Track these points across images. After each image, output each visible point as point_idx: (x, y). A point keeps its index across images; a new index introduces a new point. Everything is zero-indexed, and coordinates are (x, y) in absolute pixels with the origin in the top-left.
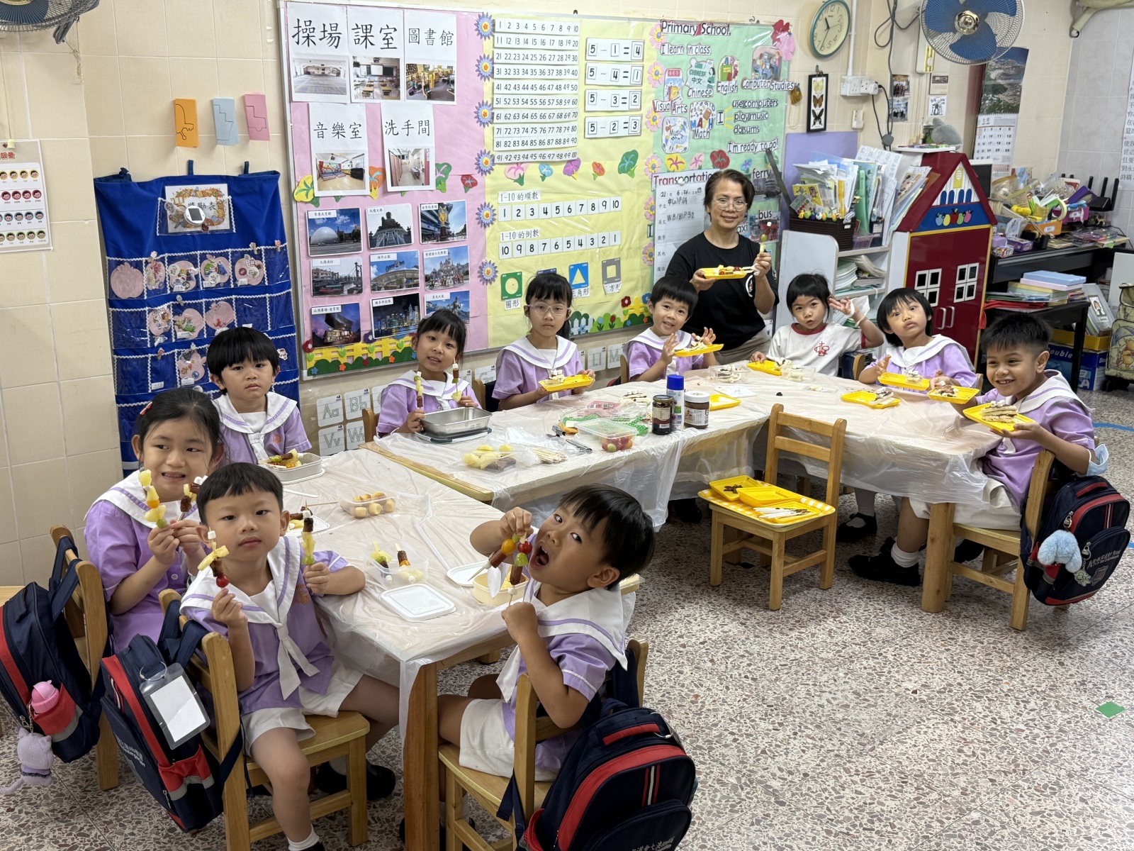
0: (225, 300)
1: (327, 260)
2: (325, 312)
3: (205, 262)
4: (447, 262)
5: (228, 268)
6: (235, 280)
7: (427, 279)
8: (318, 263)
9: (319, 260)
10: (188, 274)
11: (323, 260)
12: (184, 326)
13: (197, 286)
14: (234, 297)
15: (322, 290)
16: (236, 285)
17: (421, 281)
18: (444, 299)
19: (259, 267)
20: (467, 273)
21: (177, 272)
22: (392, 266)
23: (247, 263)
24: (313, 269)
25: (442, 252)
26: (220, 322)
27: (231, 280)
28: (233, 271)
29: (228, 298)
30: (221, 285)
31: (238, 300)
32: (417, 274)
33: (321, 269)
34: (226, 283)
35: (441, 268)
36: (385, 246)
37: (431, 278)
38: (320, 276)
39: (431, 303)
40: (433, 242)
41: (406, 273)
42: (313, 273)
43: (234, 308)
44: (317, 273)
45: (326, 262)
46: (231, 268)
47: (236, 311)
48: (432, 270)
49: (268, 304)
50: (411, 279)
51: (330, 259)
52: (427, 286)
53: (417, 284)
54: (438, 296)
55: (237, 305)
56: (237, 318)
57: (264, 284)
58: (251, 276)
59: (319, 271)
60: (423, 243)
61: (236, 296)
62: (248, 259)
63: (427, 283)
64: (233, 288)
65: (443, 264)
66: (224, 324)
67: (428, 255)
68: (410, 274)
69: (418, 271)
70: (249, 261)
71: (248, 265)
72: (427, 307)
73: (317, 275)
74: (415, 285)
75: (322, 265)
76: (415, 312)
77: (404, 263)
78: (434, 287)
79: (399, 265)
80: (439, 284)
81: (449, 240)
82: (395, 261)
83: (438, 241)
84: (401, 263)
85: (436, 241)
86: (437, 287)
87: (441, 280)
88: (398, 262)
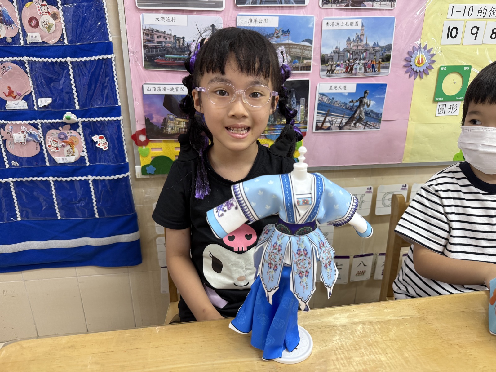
0: (15, 62)
1: (166, 16)
2: (163, 92)
4: (359, 39)
5: (14, 15)
6: (25, 35)
7: (324, 61)
8: (152, 20)
9: (153, 15)
11: (160, 16)
14: (25, 59)
15: (159, 60)
16: (26, 41)
17: (315, 63)
18: (346, 92)
19: (55, 16)
20: (388, 59)
22: (271, 36)
23: (38, 8)
24: (144, 28)
25: (352, 23)
26: (13, 92)
27: (19, 33)
28: (20, 20)
29: (18, 59)
30: (9, 40)
31: (31, 63)
32: (309, 52)
33: (158, 29)
34: (16, 39)
35: (347, 46)
36: (260, 4)
37: (330, 59)
38: (156, 40)
39: (326, 96)
40: (339, 6)
41: (292, 48)
42: (145, 34)
43: (29, 74)
44: (151, 34)
45: (165, 19)
46: (18, 17)
47: (32, 79)
48: (334, 49)
49: (71, 73)
50: (299, 58)
51: (171, 16)
52: (322, 70)
53: (307, 67)
54: (338, 87)
55: (31, 69)
56: (34, 89)
57: (64, 43)
58: (46, 30)
59: (154, 32)
60: (323, 6)
61: (28, 58)
62: (39, 4)
63: (324, 67)
64: (23, 46)
65: (352, 40)
66: (19, 95)
67: (329, 25)
68: (298, 51)
69: (312, 47)
70: (40, 6)
71: (39, 12)
72: (319, 100)
73: (151, 38)
74: (304, 67)
75: (157, 23)
76: (300, 106)
77: (289, 33)
78: (333, 73)
79: (282, 36)
80: (341, 70)
81: (366, 6)
82: (275, 29)
83: (347, 5)
84: (285, 32)
85: (346, 6)
86: (338, 73)
87: (346, 65)
88: (281, 30)
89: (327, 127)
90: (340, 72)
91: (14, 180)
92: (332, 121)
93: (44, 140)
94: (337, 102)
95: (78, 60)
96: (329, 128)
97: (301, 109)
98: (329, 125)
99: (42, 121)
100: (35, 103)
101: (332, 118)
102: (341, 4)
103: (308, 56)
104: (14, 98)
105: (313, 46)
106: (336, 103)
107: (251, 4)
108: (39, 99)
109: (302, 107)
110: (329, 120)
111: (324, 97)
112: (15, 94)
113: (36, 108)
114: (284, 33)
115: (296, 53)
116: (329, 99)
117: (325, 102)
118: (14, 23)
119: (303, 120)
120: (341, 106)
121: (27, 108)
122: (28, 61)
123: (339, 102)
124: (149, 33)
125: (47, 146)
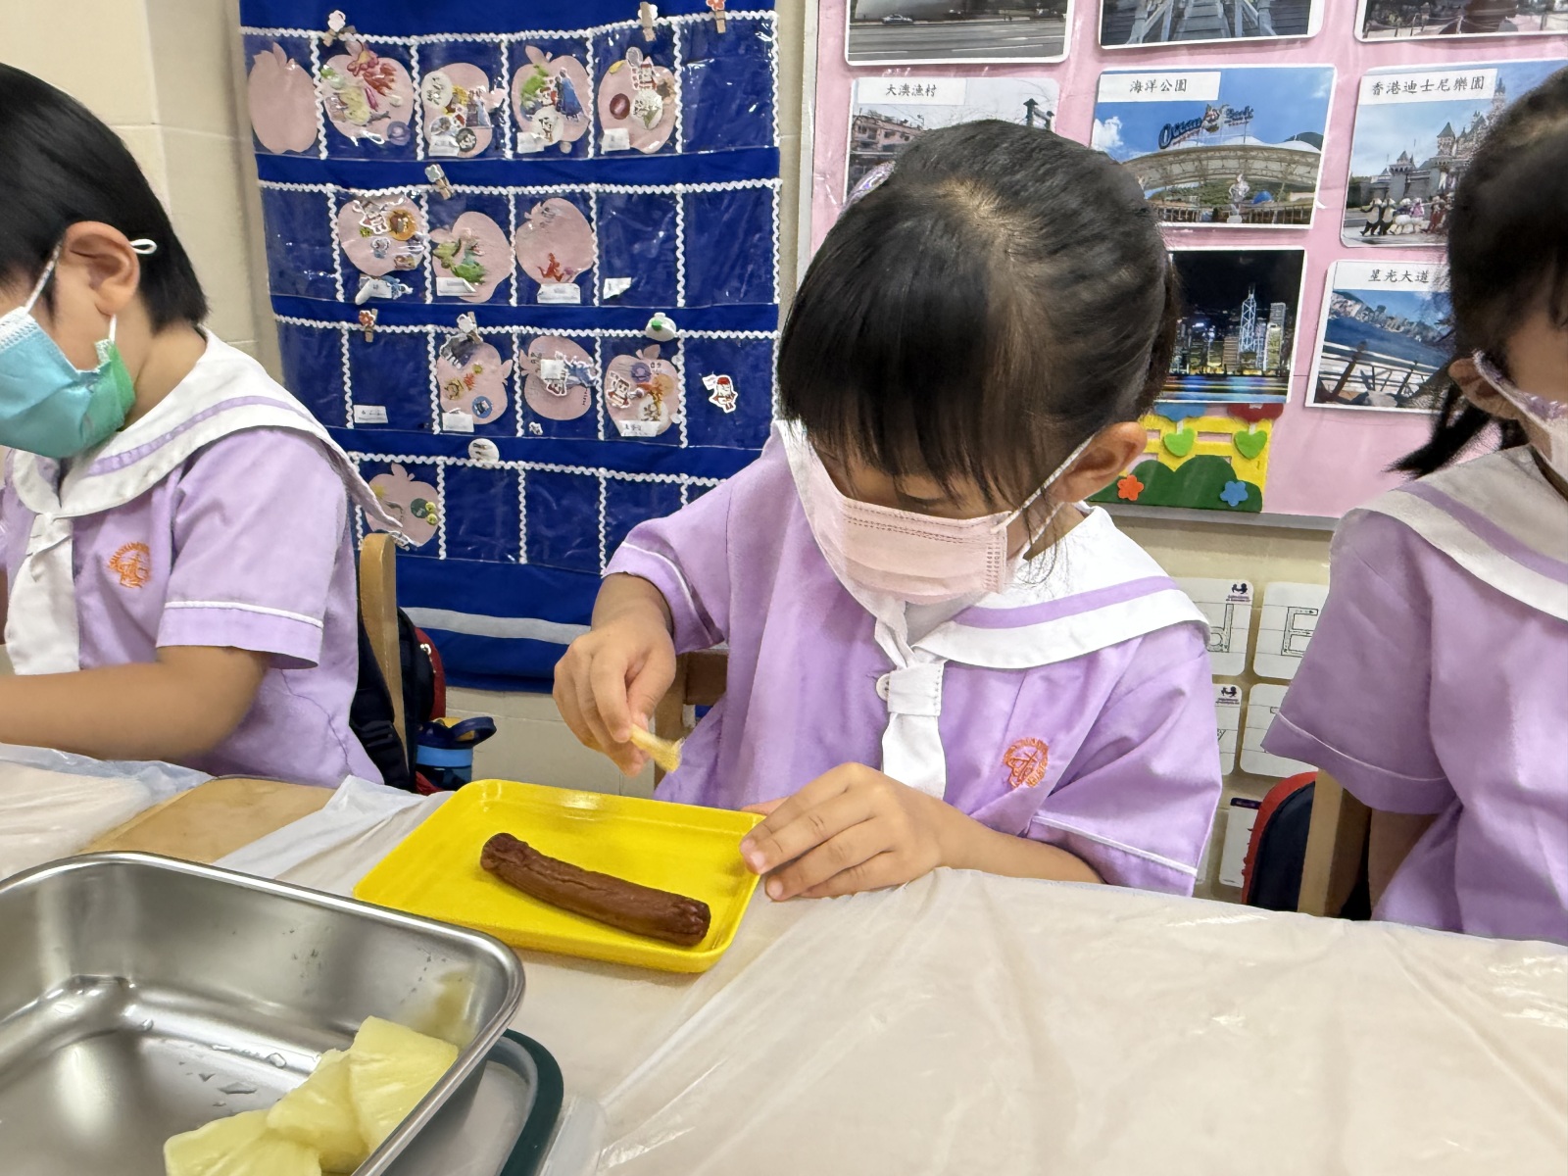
0: (571, 197)
1: (913, 82)
3: (526, 73)
5: (584, 93)
6: (599, 133)
7: (1358, 194)
8: (875, 94)
9: (881, 82)
10: (472, 105)
11: (898, 82)
12: (457, 262)
13: (496, 145)
14: (592, 188)
16: (598, 148)
17: (1327, 203)
18: (1424, 289)
19: (664, 90)
21: (445, 98)
22: (1192, 126)
23: (633, 74)
24: (857, 114)
25: (1461, 83)
26: (558, 265)
27: (588, 132)
28: (595, 103)
29: (577, 189)
30: (567, 149)
31: (603, 199)
32: (1308, 169)
33: (889, 115)
34: (579, 146)
35: (1441, 152)
36: (1170, 39)
37: (1380, 192)
38: (882, 141)
39: (1357, 301)
40: (1423, 33)
41: (1253, 158)
42: (857, 129)
43: (594, 224)
44: (870, 129)
45: (910, 90)
46: (591, 95)
47: (598, 234)
48: (1394, 161)
49: (679, 220)
50: (1273, 187)
51: (925, 81)
52: (1350, 224)
53: (1297, 213)
54: (1399, 276)
55: (600, 213)
56: (599, 257)
57: (673, 149)
58: (642, 121)
59: (880, 123)
60: (1365, 36)
61: (599, 185)
62: (636, 63)
63: (1356, 214)
64: (591, 160)
65: (1457, 135)
66: (569, 272)
67: (1383, 92)
68: (1275, 166)
69: (1319, 155)
70: (638, 70)
71: (634, 82)
72: (1332, 312)
73: (869, 137)
74: (1288, 213)
75: (891, 99)
76: (1269, 326)
77: (1250, 117)
78: (1385, 233)
79: (1227, 125)
80: (1414, 225)
81: (1515, 28)
82: (1208, 106)
83: (1451, 30)
84: (1235, 114)
85: (1444, 32)
86: (1402, 234)
87: (1432, 208)
88: (1224, 110)
89: (1355, 396)
90: (1410, 229)
91: (529, 466)
92: (1373, 377)
93: (603, 377)
94: (1392, 318)
95: (698, 188)
96: (1361, 399)
97: (1273, 334)
98: (1361, 389)
99: (604, 331)
100: (596, 292)
101: (1373, 367)
102: (1426, 28)
103: (1305, 180)
104: (559, 279)
105: (1323, 152)
106: (1389, 322)
107: (1144, 42)
108: (607, 281)
109: (1274, 330)
110: (1362, 372)
111: (1350, 303)
112: (561, 270)
113: (596, 302)
114: (1234, 116)
115: (1264, 172)
116: (1368, 309)
117: (1353, 319)
118: (581, 110)
119: (1275, 366)
120: (1407, 332)
121: (578, 301)
122: (597, 193)
123: (1398, 321)
124: (868, 126)
125: (607, 392)
